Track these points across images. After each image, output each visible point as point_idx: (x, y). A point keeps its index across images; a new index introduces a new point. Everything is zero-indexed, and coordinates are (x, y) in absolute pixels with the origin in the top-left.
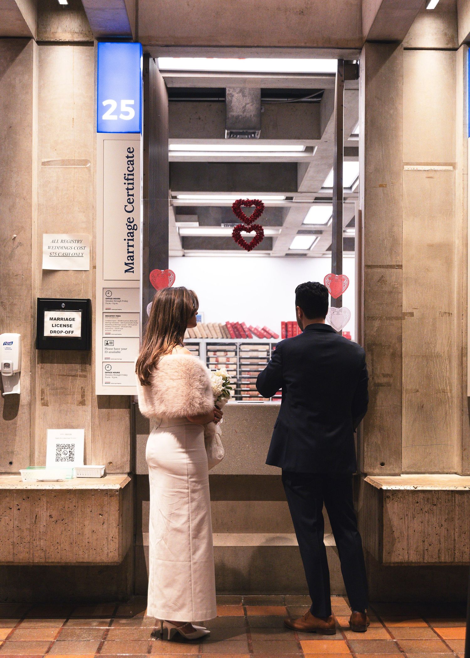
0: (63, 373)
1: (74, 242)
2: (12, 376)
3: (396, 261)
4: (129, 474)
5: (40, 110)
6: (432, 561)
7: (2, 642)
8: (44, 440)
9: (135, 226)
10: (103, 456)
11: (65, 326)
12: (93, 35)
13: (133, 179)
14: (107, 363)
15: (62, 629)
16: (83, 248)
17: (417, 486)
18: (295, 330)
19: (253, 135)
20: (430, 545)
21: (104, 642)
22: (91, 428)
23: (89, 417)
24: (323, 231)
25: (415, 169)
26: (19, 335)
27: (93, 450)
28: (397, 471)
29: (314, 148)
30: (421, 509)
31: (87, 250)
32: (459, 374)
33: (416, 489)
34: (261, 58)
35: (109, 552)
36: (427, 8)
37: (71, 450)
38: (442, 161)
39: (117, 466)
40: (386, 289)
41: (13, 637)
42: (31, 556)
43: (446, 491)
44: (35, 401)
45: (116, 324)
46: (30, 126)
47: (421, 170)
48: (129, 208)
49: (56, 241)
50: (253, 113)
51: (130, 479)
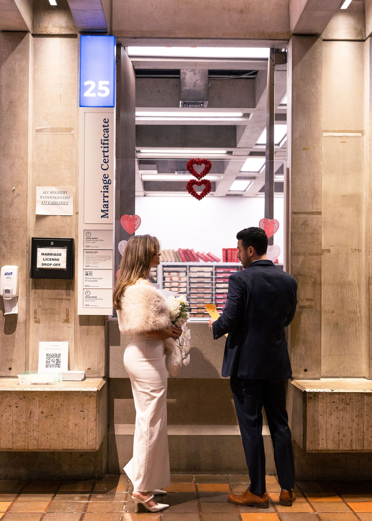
0: (52, 298)
1: (61, 193)
2: (12, 299)
3: (317, 209)
4: (104, 378)
5: (34, 88)
6: (346, 449)
7: (4, 513)
8: (36, 350)
9: (110, 181)
10: (83, 363)
11: (53, 260)
12: (76, 29)
13: (108, 144)
14: (87, 289)
15: (51, 503)
16: (68, 198)
17: (334, 389)
18: (233, 255)
19: (202, 105)
20: (344, 436)
21: (85, 513)
22: (73, 341)
23: (72, 332)
24: (257, 177)
25: (332, 135)
26: (17, 267)
27: (75, 358)
28: (317, 376)
29: (250, 115)
30: (337, 408)
31: (71, 199)
32: (366, 299)
33: (333, 392)
34: (209, 47)
35: (88, 441)
36: (341, 8)
37: (58, 359)
38: (353, 129)
39: (94, 372)
40: (309, 231)
41: (12, 509)
42: (27, 444)
43: (357, 393)
44: (30, 320)
45: (94, 258)
46: (27, 102)
47: (336, 136)
48: (105, 166)
49: (47, 192)
50: (202, 88)
51: (105, 382)
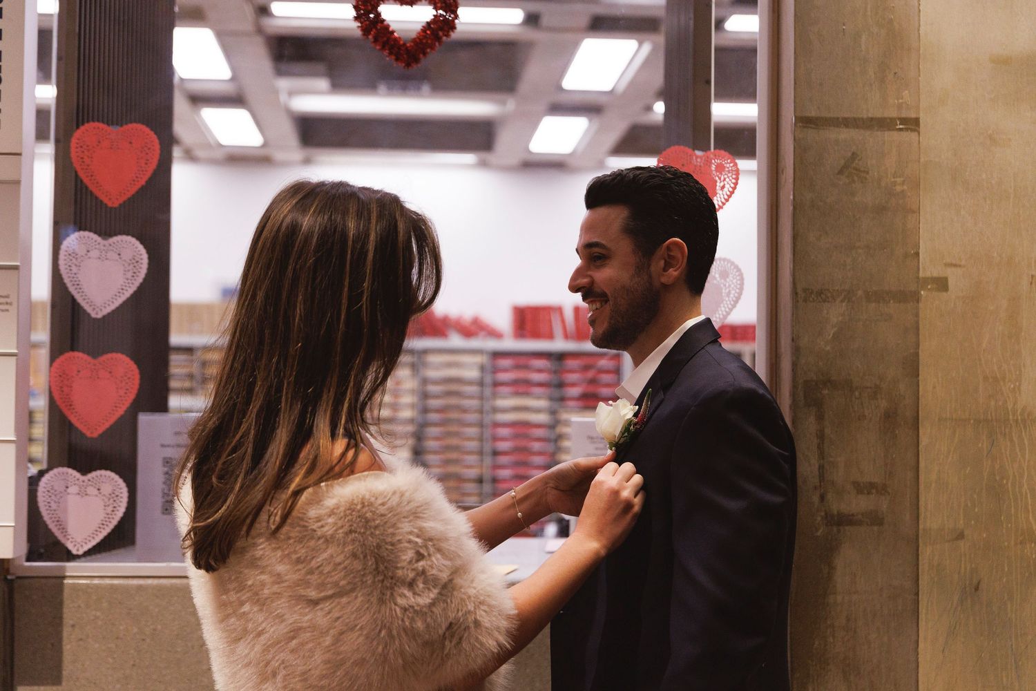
3: (900, 107)
24: (605, 106)
